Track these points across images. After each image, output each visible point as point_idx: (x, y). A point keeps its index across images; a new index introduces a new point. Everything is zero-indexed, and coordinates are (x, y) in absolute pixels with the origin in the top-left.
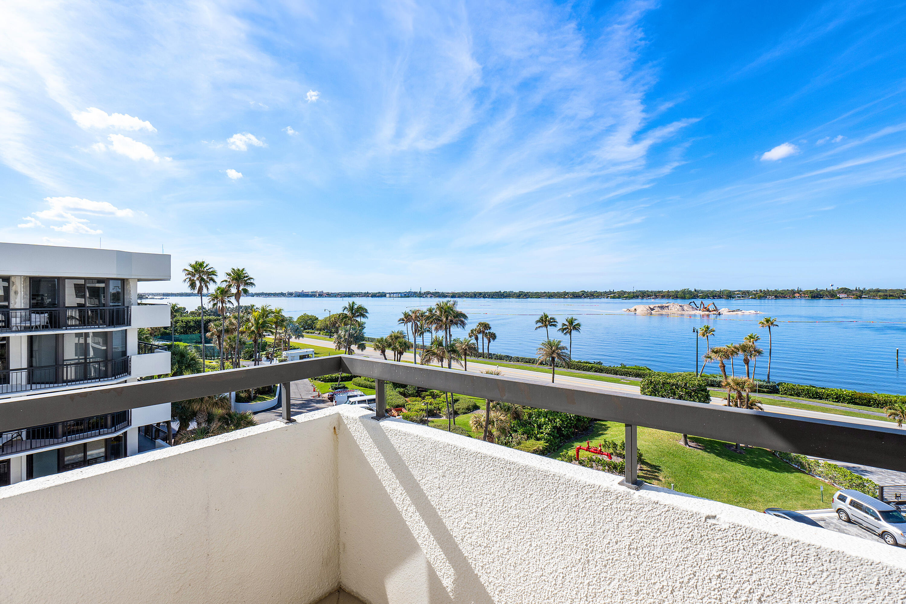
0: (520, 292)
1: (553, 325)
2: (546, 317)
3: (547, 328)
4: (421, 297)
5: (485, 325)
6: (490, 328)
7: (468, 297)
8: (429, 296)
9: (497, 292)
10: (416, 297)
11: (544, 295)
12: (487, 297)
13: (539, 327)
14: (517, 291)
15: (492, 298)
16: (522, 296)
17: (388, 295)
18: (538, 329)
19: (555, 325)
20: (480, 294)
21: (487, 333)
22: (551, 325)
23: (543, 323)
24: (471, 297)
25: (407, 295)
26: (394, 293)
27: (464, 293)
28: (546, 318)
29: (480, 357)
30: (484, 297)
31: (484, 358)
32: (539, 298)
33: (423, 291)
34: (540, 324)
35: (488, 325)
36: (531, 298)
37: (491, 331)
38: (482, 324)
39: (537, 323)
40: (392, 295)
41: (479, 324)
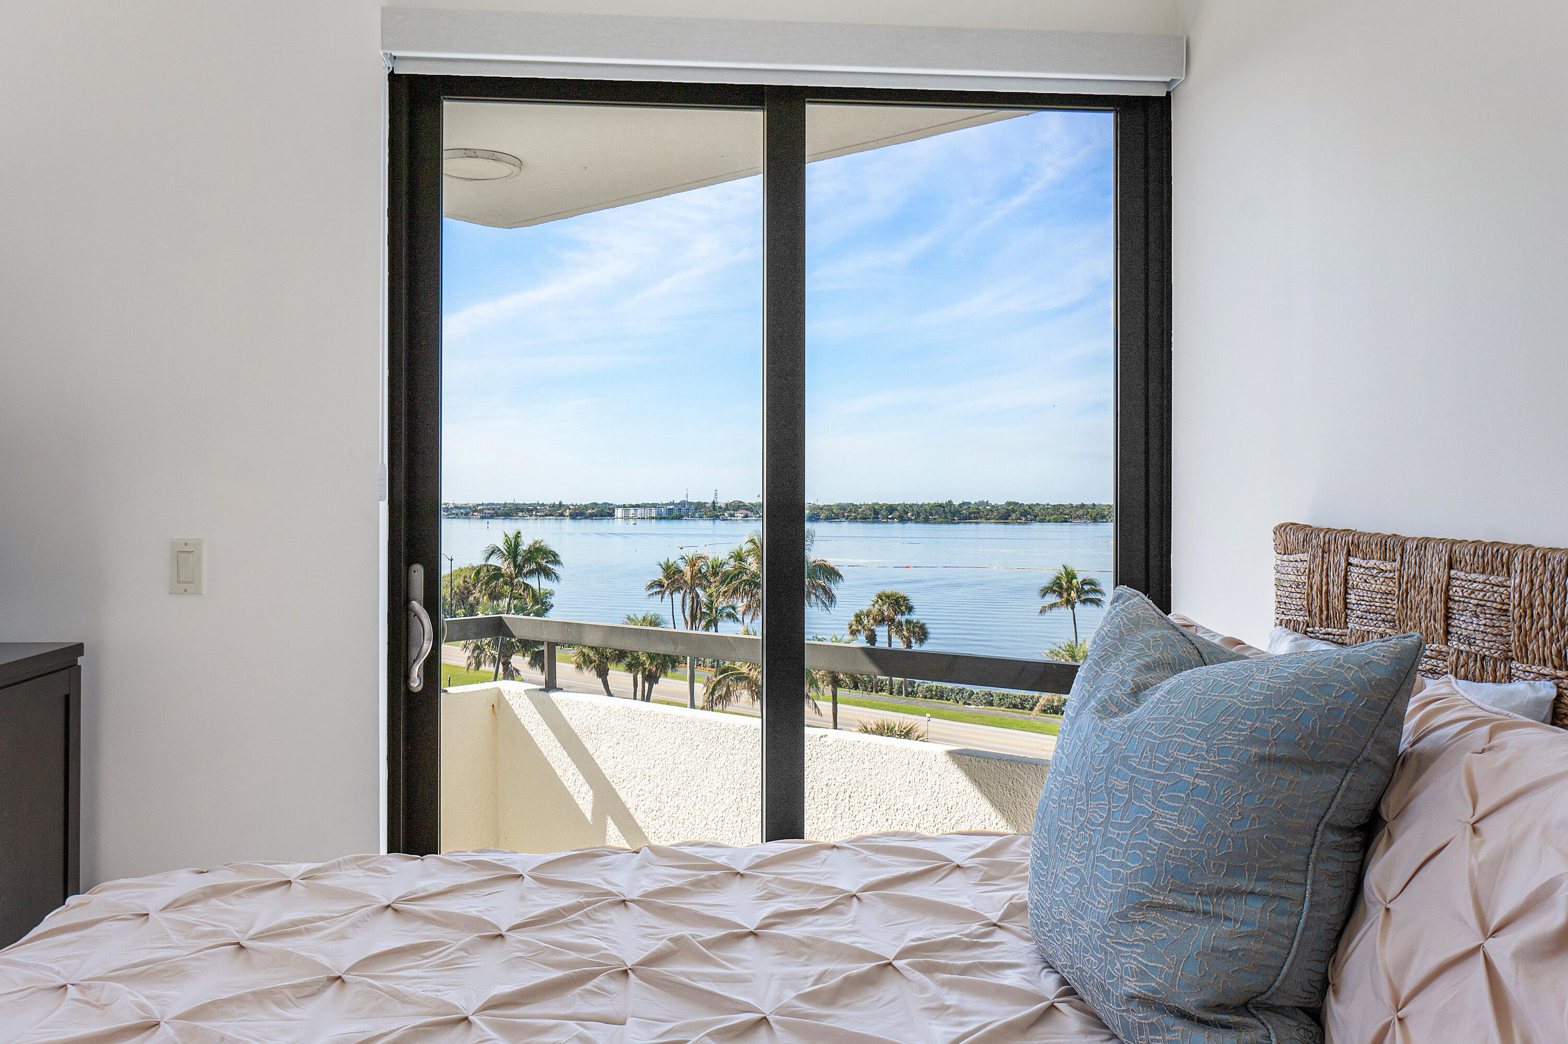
1: (1092, 601)
2: (1071, 576)
3: (1073, 608)
4: (717, 517)
5: (897, 601)
6: (910, 609)
7: (855, 520)
8: (739, 515)
9: (941, 506)
10: (701, 517)
11: (1081, 512)
12: (909, 520)
13: (1052, 606)
15: (926, 521)
16: (1014, 516)
17: (619, 513)
18: (1048, 613)
19: (1097, 602)
20: (891, 509)
21: (900, 623)
22: (1084, 602)
23: (1061, 595)
24: (865, 519)
25: (676, 513)
26: (638, 506)
27: (842, 507)
28: (1070, 582)
29: (881, 690)
30: (903, 519)
31: (891, 693)
32: (1066, 521)
33: (722, 501)
34: (1052, 598)
35: (905, 599)
36: (1042, 521)
37: (914, 617)
38: (888, 597)
39: (1044, 596)
40: (632, 511)
41: (880, 597)
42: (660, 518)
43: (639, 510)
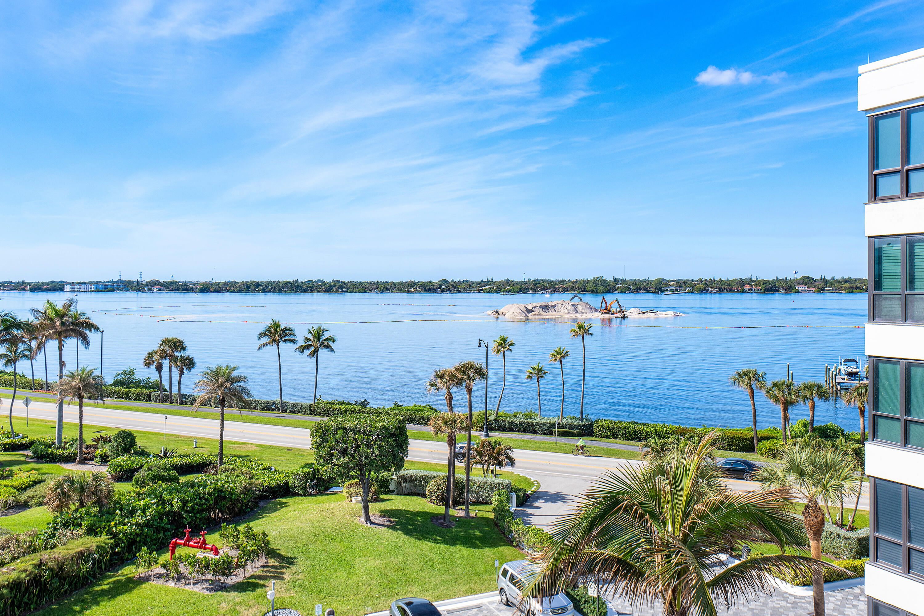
0: (334, 281)
1: (290, 340)
2: (277, 326)
3: (278, 345)
4: (139, 291)
5: (175, 344)
6: (184, 348)
7: (234, 291)
8: (155, 289)
9: (289, 283)
10: (128, 291)
11: (374, 287)
12: (269, 291)
13: (265, 344)
14: (328, 279)
15: (280, 292)
16: (334, 289)
17: (67, 288)
18: (264, 348)
19: (293, 341)
20: (258, 285)
21: (177, 358)
22: (285, 341)
23: (270, 337)
24: (240, 291)
25: (110, 288)
26: (80, 283)
27: (226, 284)
28: (276, 330)
29: (166, 401)
30: (265, 291)
31: (171, 403)
34: (265, 340)
35: (180, 342)
36: (351, 292)
37: (186, 354)
38: (169, 341)
39: (260, 338)
40: (77, 287)
41: (163, 341)
42: (98, 291)
43: (83, 286)
